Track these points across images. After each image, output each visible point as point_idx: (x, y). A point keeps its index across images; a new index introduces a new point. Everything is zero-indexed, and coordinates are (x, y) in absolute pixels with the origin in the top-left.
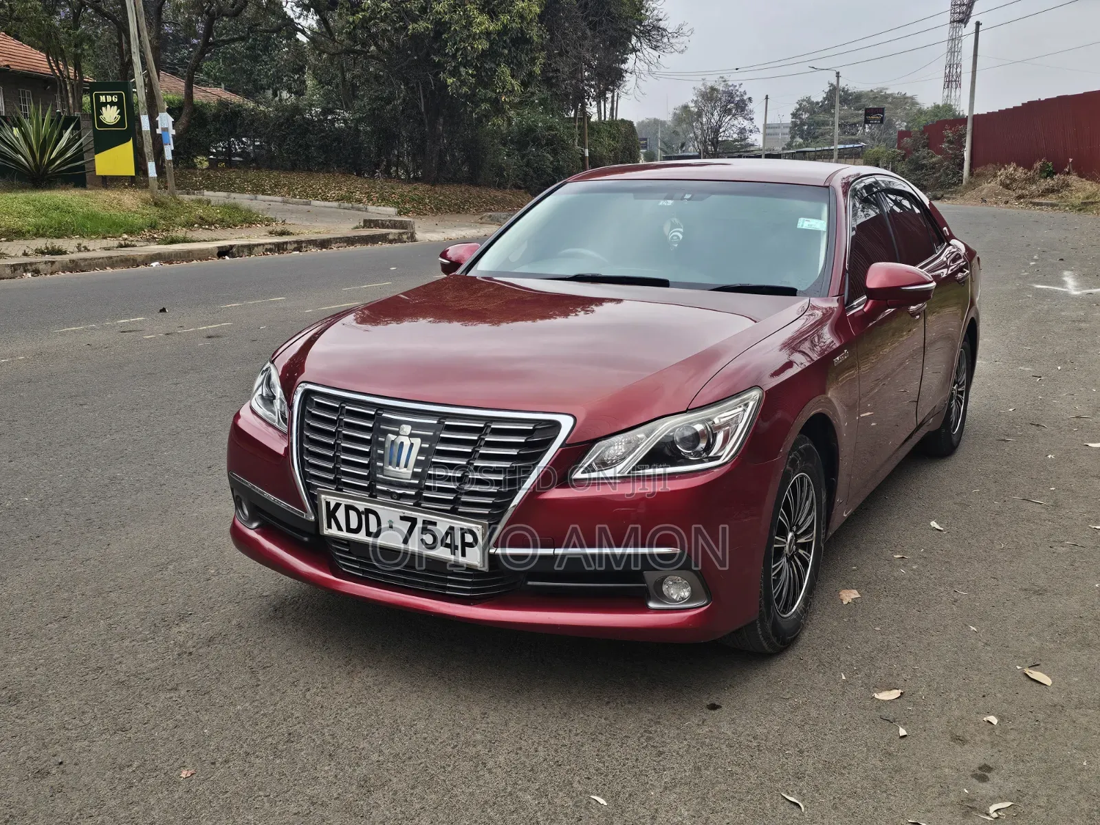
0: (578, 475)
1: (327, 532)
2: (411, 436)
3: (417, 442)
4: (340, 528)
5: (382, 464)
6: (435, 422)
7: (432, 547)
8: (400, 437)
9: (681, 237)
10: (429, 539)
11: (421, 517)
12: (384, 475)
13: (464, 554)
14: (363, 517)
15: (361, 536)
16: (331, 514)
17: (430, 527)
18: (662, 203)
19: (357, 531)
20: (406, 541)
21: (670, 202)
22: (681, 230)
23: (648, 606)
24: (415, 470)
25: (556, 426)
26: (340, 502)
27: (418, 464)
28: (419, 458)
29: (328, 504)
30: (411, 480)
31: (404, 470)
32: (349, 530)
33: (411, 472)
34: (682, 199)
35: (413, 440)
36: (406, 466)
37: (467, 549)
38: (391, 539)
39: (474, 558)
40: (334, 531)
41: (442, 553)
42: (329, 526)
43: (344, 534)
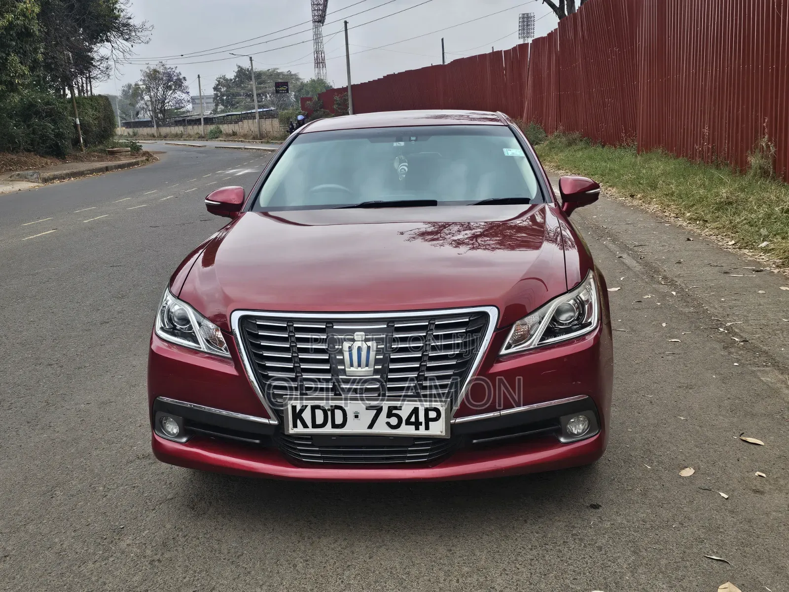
0: (503, 352)
1: (292, 431)
2: (366, 340)
3: (372, 344)
4: (305, 426)
5: (343, 367)
6: (386, 326)
7: (397, 426)
8: (356, 342)
9: (407, 169)
10: (394, 421)
11: (386, 405)
12: (347, 376)
13: (427, 428)
14: (329, 413)
15: (328, 429)
16: (297, 416)
17: (394, 412)
18: (395, 144)
19: (323, 425)
20: (371, 426)
21: (402, 144)
22: (407, 164)
23: (559, 441)
24: (376, 367)
25: (485, 315)
26: (307, 405)
27: (377, 362)
28: (377, 357)
29: (294, 408)
30: (373, 376)
31: (367, 368)
32: (315, 425)
33: (373, 369)
34: (410, 140)
35: (369, 344)
36: (367, 365)
37: (430, 423)
38: (356, 427)
39: (438, 429)
40: (300, 429)
41: (407, 430)
42: (295, 426)
43: (311, 430)
